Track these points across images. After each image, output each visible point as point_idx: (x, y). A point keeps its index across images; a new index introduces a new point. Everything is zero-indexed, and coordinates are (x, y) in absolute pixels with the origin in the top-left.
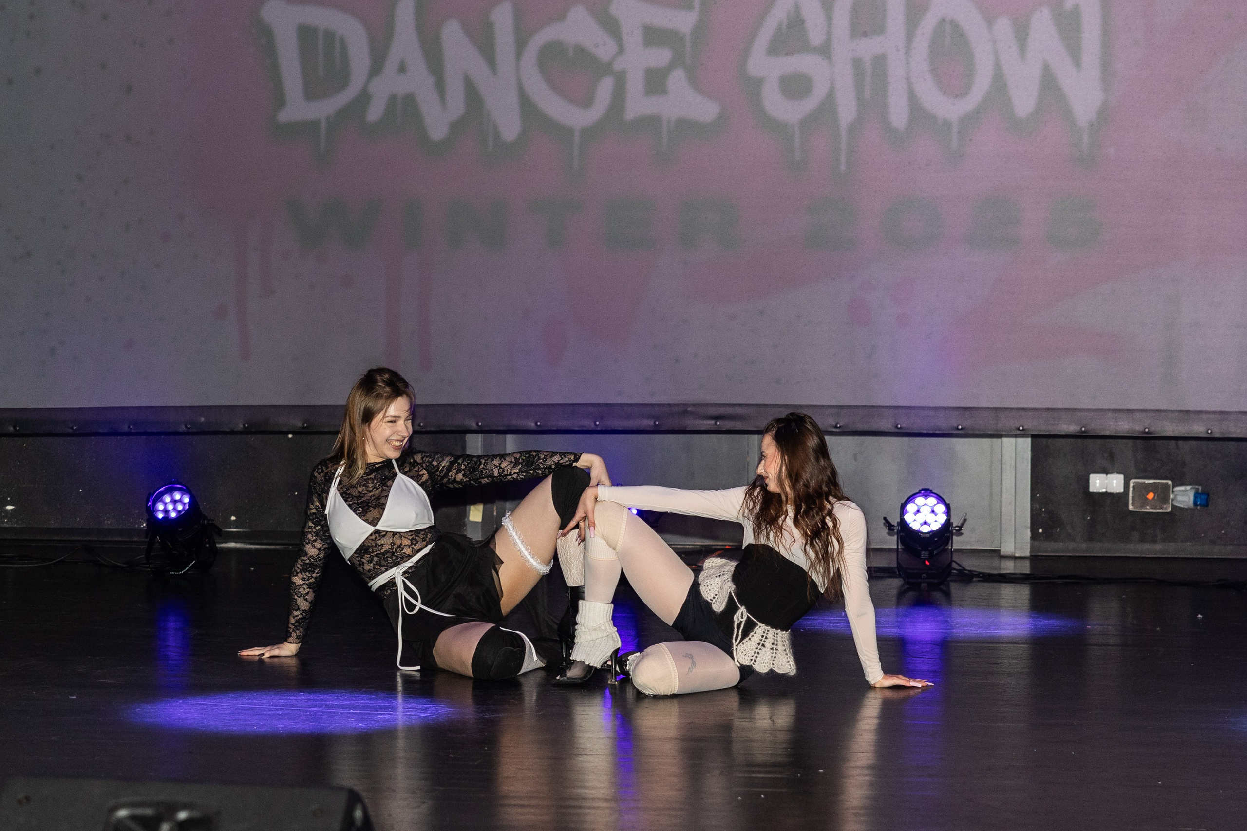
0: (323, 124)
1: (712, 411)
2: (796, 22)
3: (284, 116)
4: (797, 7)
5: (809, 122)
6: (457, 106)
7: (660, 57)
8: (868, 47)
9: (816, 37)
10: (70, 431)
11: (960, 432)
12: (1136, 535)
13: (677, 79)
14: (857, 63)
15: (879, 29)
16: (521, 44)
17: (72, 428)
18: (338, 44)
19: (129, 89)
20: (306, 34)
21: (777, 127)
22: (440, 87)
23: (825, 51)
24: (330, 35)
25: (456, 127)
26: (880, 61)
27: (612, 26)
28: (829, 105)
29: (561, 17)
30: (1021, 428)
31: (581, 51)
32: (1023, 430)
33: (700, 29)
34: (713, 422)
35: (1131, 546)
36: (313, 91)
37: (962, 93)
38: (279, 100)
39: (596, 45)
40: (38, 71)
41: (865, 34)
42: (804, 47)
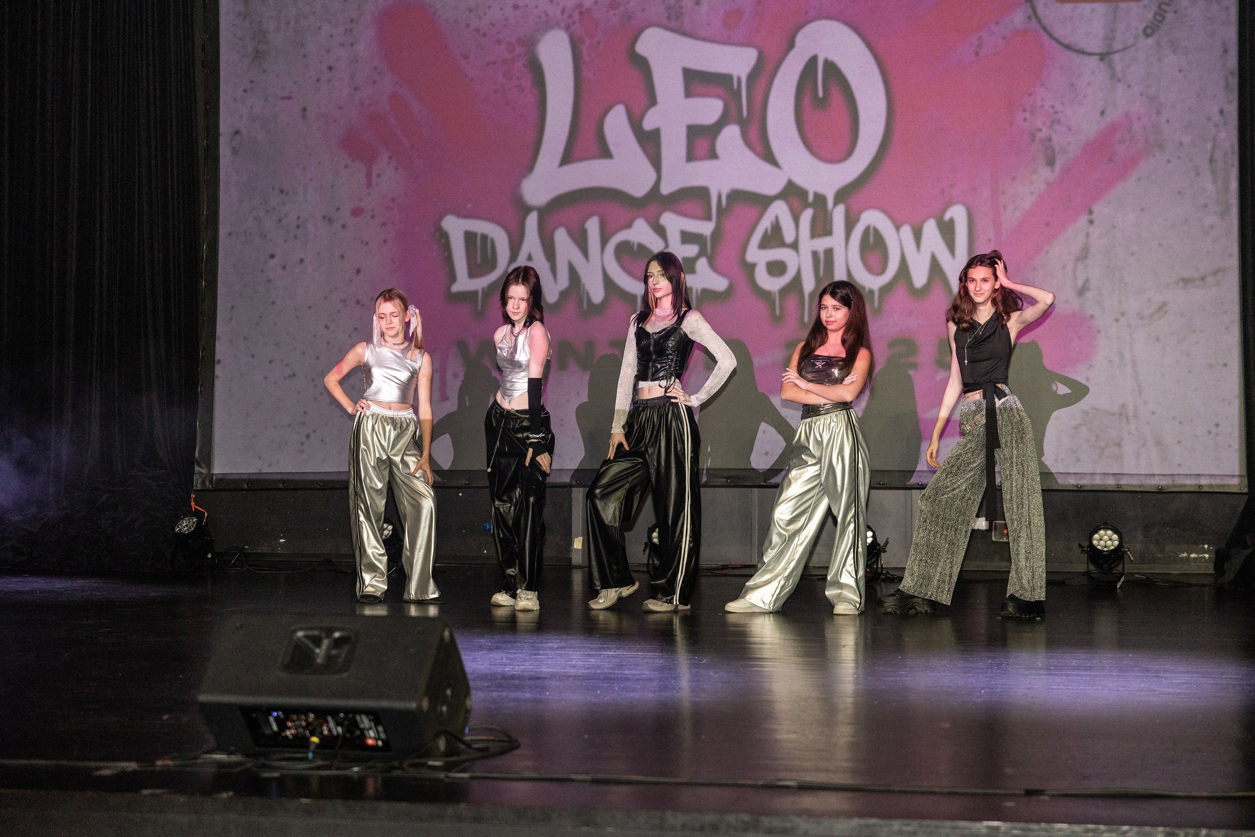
0: (480, 294)
1: (725, 474)
2: (776, 228)
3: (456, 288)
4: (777, 219)
5: (785, 291)
6: (564, 281)
7: (691, 250)
8: (821, 244)
9: (789, 237)
10: (319, 486)
11: (881, 486)
12: (997, 556)
13: (702, 264)
14: (815, 254)
15: (828, 232)
16: (604, 241)
17: (320, 485)
18: (489, 242)
19: (358, 271)
20: (470, 237)
21: (765, 295)
22: (553, 270)
23: (795, 246)
24: (484, 237)
25: (564, 294)
26: (829, 253)
27: (661, 231)
28: (797, 280)
29: (629, 226)
30: (920, 483)
31: (641, 247)
32: (921, 484)
33: (716, 233)
34: (725, 480)
35: (994, 564)
36: (473, 273)
37: (881, 271)
38: (453, 278)
39: (651, 243)
40: (302, 261)
41: (820, 236)
42: (782, 243)
